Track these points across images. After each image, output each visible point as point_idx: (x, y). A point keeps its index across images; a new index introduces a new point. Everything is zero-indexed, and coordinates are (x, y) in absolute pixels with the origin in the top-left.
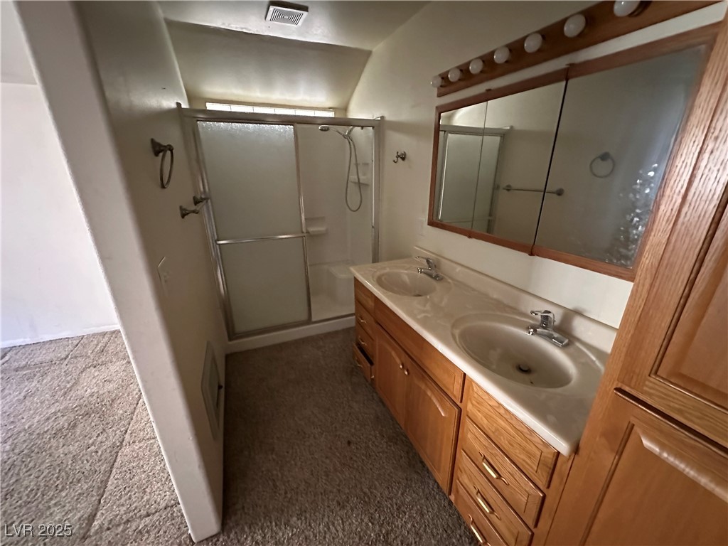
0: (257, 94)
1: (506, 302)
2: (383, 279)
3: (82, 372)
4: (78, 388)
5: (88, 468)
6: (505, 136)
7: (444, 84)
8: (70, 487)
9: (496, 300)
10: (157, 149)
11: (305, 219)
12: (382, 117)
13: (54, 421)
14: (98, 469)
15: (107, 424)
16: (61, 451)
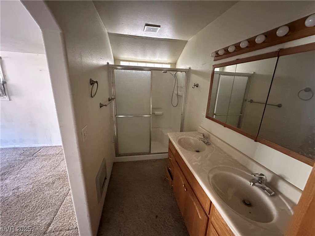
0: (140, 58)
1: (241, 162)
2: (182, 140)
3: (62, 161)
4: (59, 167)
5: (54, 202)
6: (251, 77)
7: (216, 56)
8: (46, 209)
9: (236, 160)
10: (92, 82)
11: (152, 108)
12: (190, 68)
13: (48, 179)
14: (57, 203)
15: (65, 184)
16: (47, 192)
